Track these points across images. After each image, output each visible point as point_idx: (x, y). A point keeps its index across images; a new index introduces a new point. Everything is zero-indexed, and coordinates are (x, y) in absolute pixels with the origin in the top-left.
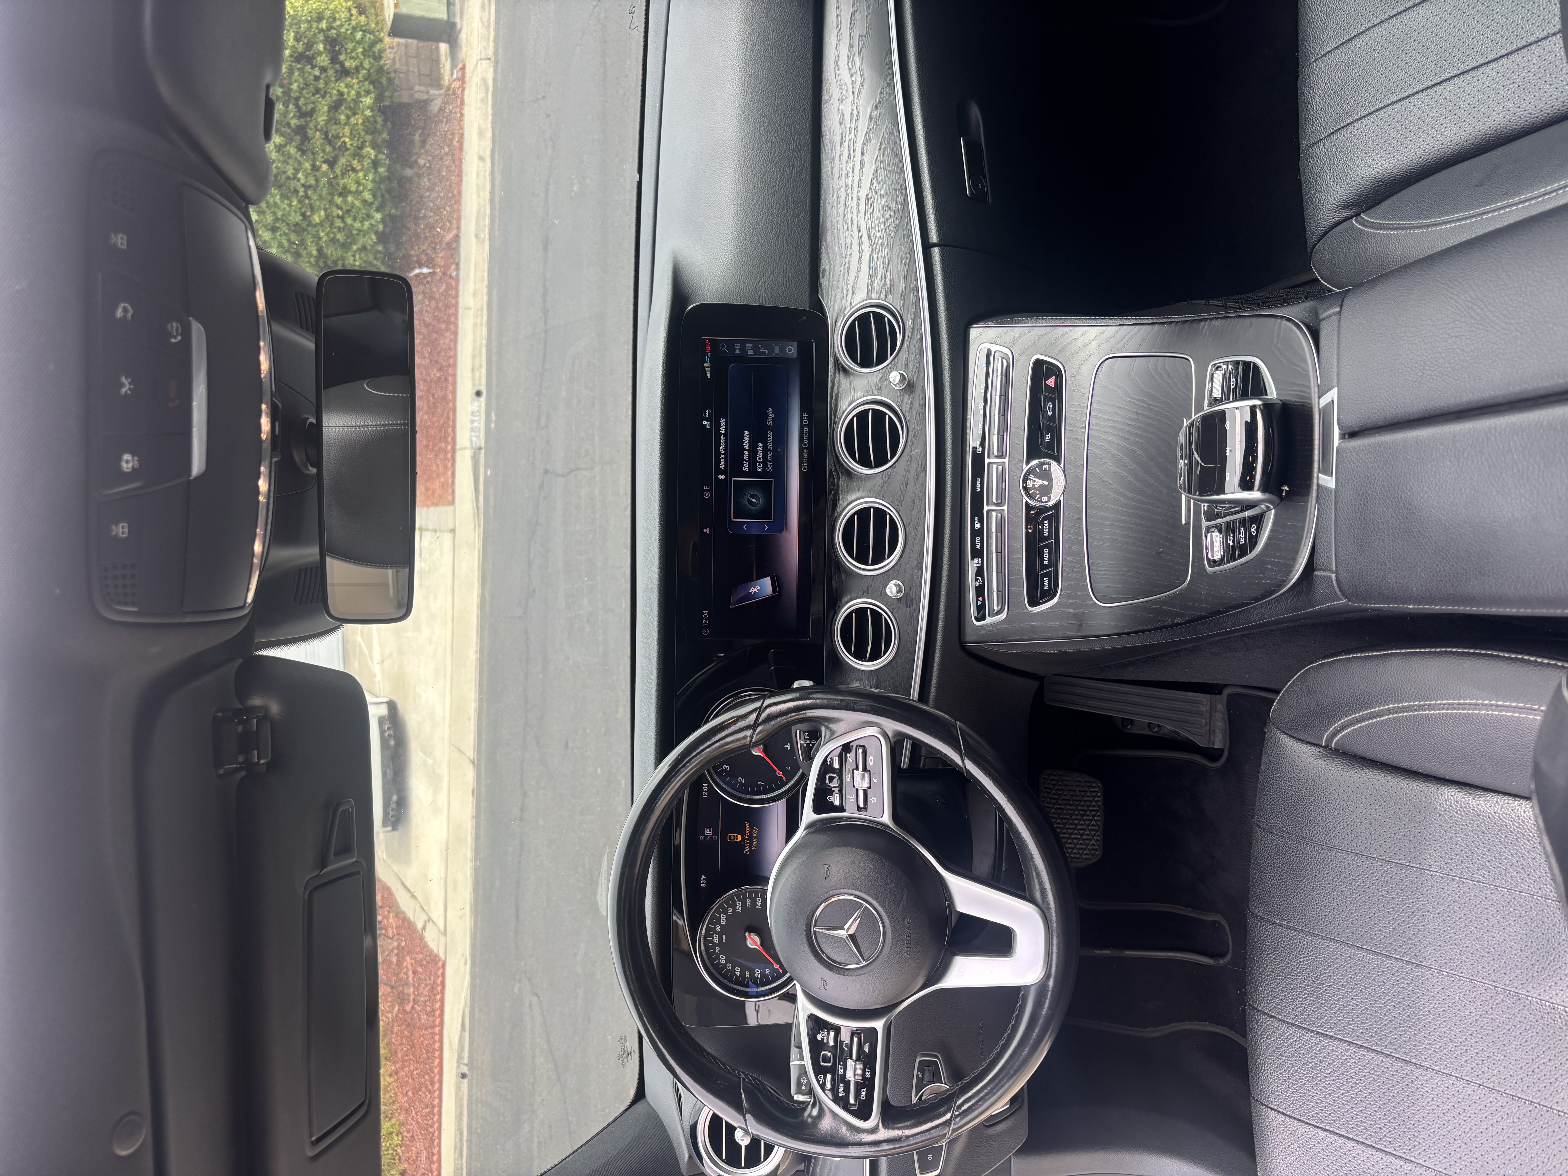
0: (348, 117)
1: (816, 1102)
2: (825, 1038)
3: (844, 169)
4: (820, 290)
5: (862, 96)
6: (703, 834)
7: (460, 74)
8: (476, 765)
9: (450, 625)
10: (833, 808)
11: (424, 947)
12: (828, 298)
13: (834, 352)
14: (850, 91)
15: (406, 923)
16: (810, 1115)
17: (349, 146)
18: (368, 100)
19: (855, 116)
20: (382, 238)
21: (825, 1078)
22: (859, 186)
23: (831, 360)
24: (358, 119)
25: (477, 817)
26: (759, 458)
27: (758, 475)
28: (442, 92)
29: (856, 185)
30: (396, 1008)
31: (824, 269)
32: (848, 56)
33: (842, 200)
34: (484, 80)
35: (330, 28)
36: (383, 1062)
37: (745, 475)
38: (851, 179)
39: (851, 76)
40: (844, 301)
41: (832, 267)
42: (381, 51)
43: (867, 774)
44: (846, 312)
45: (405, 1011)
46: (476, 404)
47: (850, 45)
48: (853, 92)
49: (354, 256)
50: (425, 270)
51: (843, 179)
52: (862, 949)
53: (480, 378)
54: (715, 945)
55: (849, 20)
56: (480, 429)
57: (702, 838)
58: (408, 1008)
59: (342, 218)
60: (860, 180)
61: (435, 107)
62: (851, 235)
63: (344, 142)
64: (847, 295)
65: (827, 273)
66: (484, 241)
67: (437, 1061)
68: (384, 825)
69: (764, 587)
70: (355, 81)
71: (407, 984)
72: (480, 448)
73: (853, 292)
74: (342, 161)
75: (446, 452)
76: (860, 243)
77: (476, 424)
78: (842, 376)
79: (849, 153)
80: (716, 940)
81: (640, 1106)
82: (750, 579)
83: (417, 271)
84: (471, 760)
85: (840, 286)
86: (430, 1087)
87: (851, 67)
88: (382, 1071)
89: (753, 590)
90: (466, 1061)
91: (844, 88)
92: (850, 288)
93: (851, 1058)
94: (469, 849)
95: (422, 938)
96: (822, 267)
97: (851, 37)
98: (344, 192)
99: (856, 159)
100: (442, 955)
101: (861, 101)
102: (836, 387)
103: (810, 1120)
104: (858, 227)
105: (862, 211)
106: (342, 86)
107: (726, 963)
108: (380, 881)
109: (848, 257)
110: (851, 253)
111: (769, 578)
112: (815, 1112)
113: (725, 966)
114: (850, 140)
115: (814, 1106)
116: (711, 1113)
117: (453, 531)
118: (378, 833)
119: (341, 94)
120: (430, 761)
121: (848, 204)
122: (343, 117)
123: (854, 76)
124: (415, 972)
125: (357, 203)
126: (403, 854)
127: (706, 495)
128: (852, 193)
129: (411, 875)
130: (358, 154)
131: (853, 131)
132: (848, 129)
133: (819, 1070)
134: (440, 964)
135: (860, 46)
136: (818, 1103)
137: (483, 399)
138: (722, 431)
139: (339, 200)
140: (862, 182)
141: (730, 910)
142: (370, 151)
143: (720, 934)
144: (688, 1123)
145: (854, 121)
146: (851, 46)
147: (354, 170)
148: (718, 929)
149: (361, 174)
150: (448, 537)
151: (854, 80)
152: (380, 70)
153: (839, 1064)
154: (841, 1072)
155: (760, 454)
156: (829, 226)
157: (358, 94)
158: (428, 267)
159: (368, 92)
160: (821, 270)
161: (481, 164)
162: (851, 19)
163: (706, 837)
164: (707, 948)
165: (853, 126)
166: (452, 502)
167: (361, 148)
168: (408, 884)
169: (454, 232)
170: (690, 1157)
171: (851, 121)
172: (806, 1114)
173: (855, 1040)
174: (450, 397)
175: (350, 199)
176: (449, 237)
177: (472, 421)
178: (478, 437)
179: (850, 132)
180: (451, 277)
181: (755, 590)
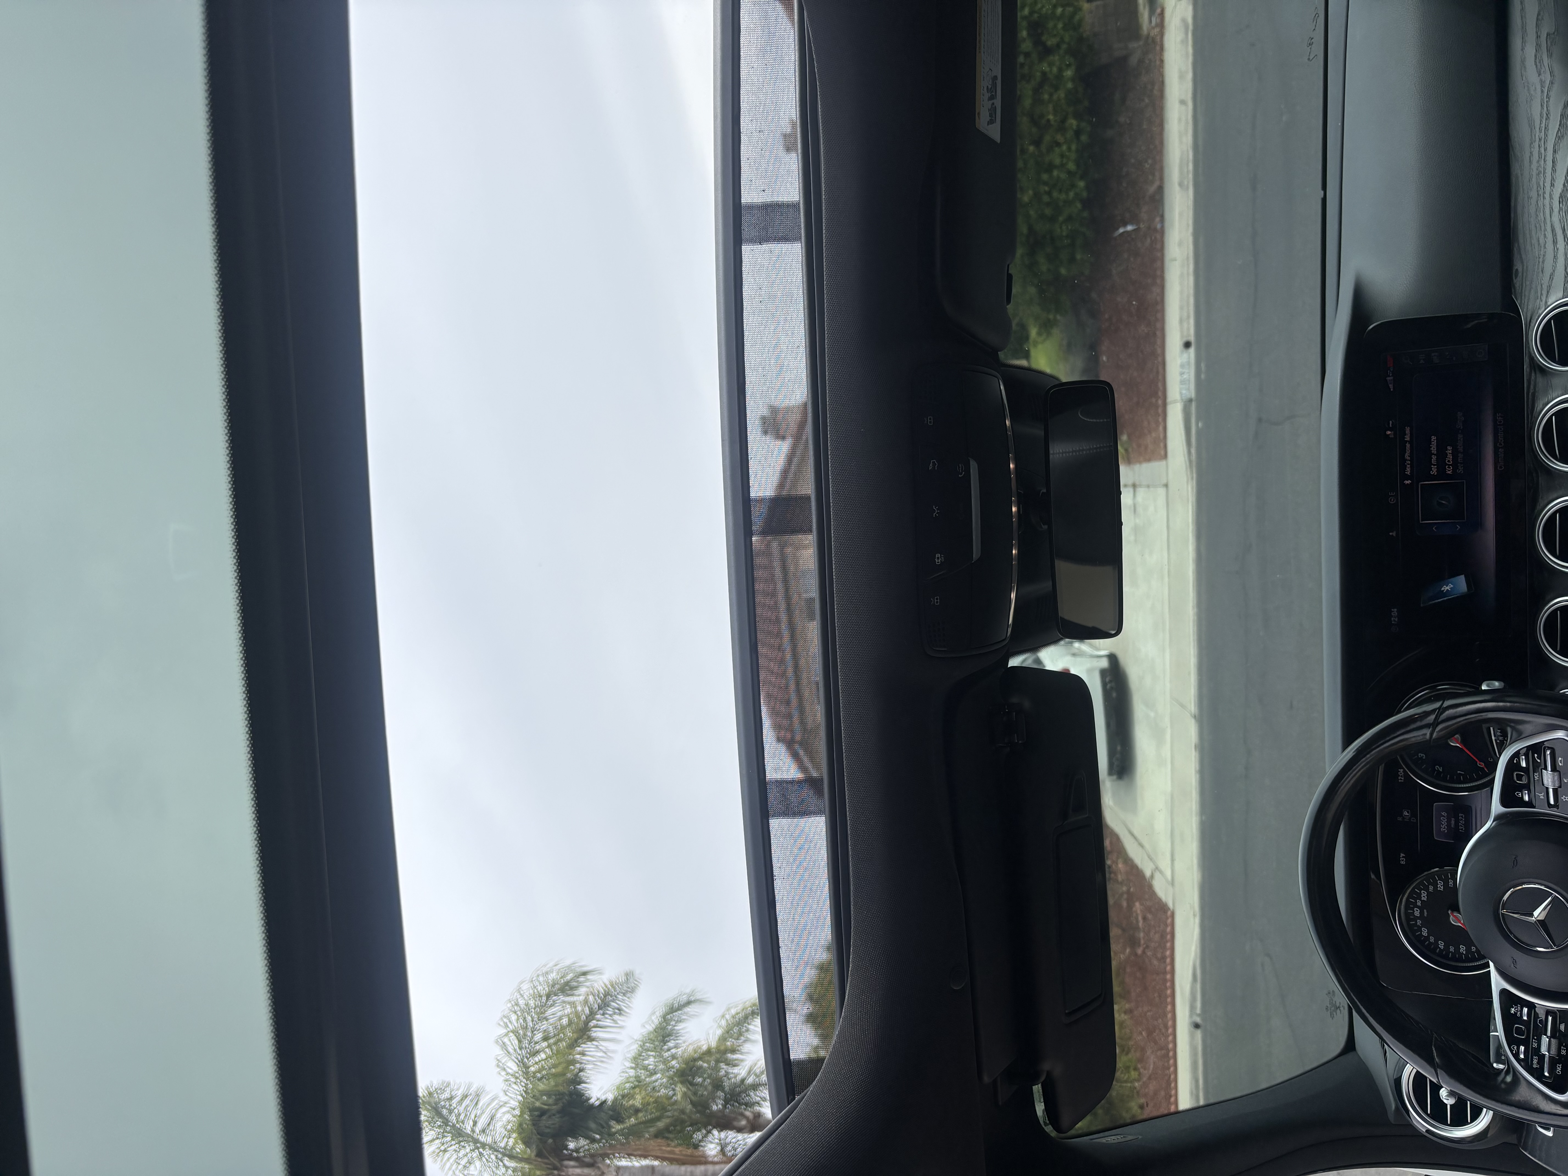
0: (1051, 95)
1: (1510, 1069)
2: (1519, 1013)
3: (1535, 169)
4: (1513, 290)
5: (1552, 94)
6: (1401, 815)
7: (1158, 21)
8: (1200, 719)
9: (1166, 579)
10: (1521, 803)
11: (1153, 894)
12: (1521, 298)
13: (1530, 353)
14: (1539, 90)
15: (1135, 871)
16: (1503, 1081)
17: (1052, 123)
18: (1069, 73)
19: (1545, 115)
20: (1087, 204)
21: (1518, 1049)
22: (1552, 185)
23: (1526, 360)
24: (1062, 94)
25: (1202, 772)
26: (1449, 461)
27: (1449, 477)
28: (1141, 43)
29: (1548, 185)
30: (1128, 950)
31: (1517, 270)
32: (1536, 56)
33: (1533, 201)
34: (1184, 21)
35: (1032, 13)
36: (1116, 999)
37: (1434, 478)
38: (1542, 179)
39: (1539, 75)
40: (1538, 301)
41: (1525, 268)
42: (1081, 21)
43: (1556, 774)
44: (1540, 312)
45: (1136, 955)
46: (1185, 355)
47: (1537, 44)
48: (1542, 92)
49: (1061, 228)
50: (1129, 228)
51: (1534, 180)
52: (1553, 936)
53: (1188, 329)
54: (1416, 918)
55: (1535, 20)
56: (1189, 381)
57: (1400, 819)
58: (1139, 951)
59: (1049, 193)
60: (1553, 179)
61: (1133, 60)
62: (1545, 235)
63: (1048, 120)
64: (1541, 294)
65: (1520, 274)
66: (1187, 188)
67: (1169, 1007)
68: (1111, 772)
69: (1458, 585)
70: (1057, 58)
71: (1137, 928)
72: (1190, 400)
73: (1548, 292)
74: (1047, 138)
75: (1157, 407)
76: (1555, 242)
77: (1185, 376)
78: (1538, 375)
79: (1540, 153)
80: (1417, 913)
81: (1350, 1056)
82: (1443, 578)
83: (1121, 230)
84: (1191, 715)
85: (1534, 286)
86: (1163, 1031)
87: (1539, 67)
88: (1116, 1007)
89: (1446, 588)
90: (1198, 1011)
91: (1532, 89)
92: (1545, 287)
93: (1546, 1035)
94: (1194, 803)
95: (1150, 887)
96: (1515, 268)
97: (1538, 37)
98: (1050, 168)
99: (1547, 158)
100: (1170, 905)
101: (1551, 99)
102: (1532, 387)
103: (1503, 1086)
104: (1552, 226)
105: (1556, 210)
106: (1045, 67)
107: (1429, 936)
108: (1108, 827)
109: (1542, 257)
110: (1545, 252)
111: (1462, 577)
112: (1509, 1079)
113: (1427, 938)
114: (1540, 140)
115: (1507, 1072)
116: (1415, 1071)
117: (1166, 486)
118: (1104, 782)
119: (1044, 74)
120: (1152, 714)
121: (1540, 203)
122: (1046, 97)
123: (1543, 75)
124: (1145, 918)
125: (1063, 176)
126: (1130, 803)
127: (1392, 501)
128: (1544, 193)
129: (1138, 823)
130: (1062, 127)
131: (1543, 131)
132: (1537, 129)
133: (1511, 1041)
134: (1169, 913)
135: (1549, 42)
136: (1511, 1070)
137: (1192, 350)
138: (1407, 438)
139: (1045, 177)
140: (1554, 181)
141: (1431, 888)
142: (1073, 122)
143: (1421, 909)
144: (1393, 1076)
145: (1544, 121)
146: (1538, 46)
147: (1058, 144)
148: (1419, 904)
149: (1064, 147)
150: (1162, 491)
151: (1543, 78)
152: (1081, 40)
153: (1533, 1038)
154: (1535, 1045)
155: (1450, 457)
156: (1520, 226)
157: (1060, 70)
158: (1132, 224)
159: (1069, 66)
160: (1514, 271)
161: (1183, 108)
162: (1537, 19)
163: (1404, 818)
164: (1408, 920)
165: (1543, 125)
166: (1165, 456)
167: (1063, 121)
168: (1136, 832)
169: (1157, 184)
170: (1397, 1108)
171: (1541, 121)
172: (1500, 1078)
173: (1550, 1018)
174: (1159, 351)
175: (1055, 173)
176: (1152, 189)
177: (1182, 374)
178: (1188, 389)
179: (1540, 132)
180: (1155, 230)
181: (1448, 588)
